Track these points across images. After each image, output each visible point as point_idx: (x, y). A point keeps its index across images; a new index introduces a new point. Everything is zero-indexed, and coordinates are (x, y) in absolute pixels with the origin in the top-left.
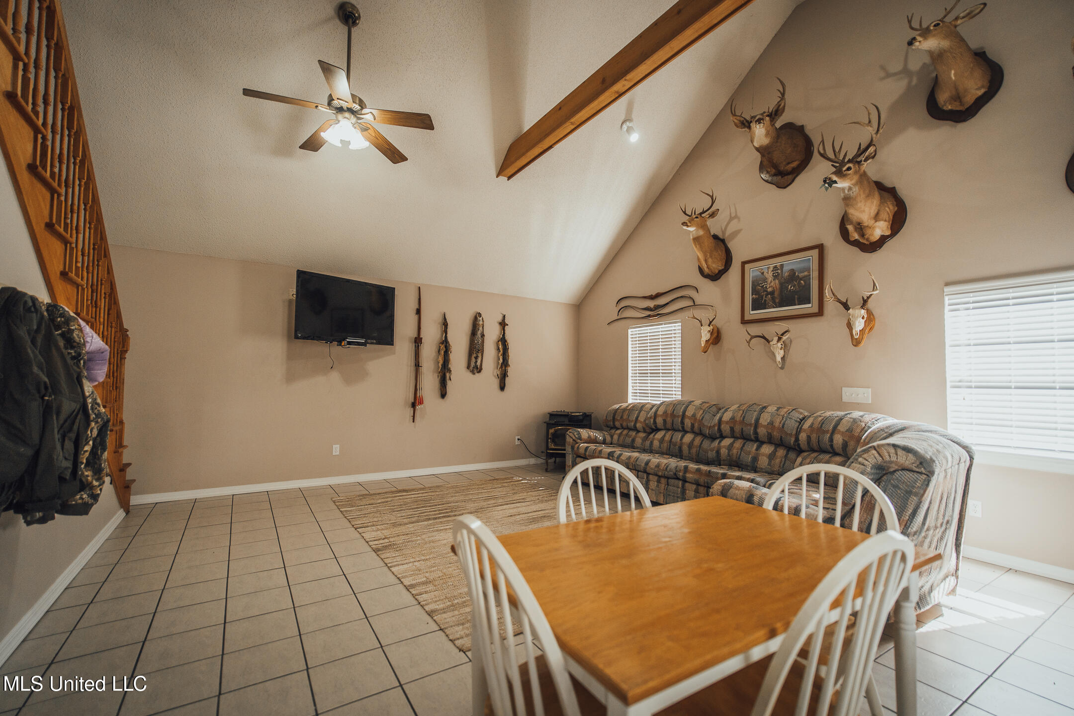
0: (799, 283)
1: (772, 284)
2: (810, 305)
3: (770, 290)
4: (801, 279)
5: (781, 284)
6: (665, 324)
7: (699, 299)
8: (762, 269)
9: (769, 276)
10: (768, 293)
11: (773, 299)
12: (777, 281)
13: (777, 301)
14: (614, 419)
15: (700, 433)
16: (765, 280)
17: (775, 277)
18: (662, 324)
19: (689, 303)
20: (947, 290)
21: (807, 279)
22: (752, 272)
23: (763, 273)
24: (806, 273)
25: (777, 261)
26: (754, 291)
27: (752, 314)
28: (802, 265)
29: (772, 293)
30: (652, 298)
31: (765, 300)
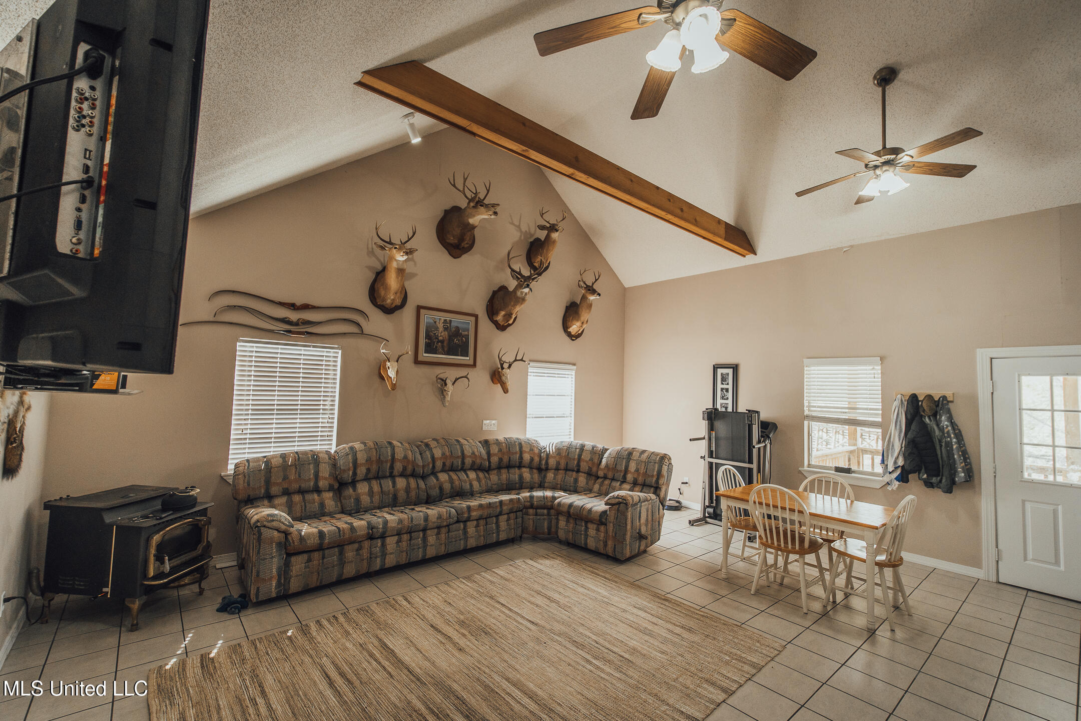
0: (462, 339)
1: (443, 334)
2: (468, 358)
3: (441, 338)
4: (463, 336)
5: (450, 336)
6: (314, 347)
7: (368, 327)
8: (435, 318)
9: (441, 326)
10: (439, 341)
11: (443, 347)
12: (446, 333)
13: (446, 349)
14: (268, 482)
15: (414, 475)
16: (437, 329)
17: (446, 329)
18: (309, 346)
19: (352, 329)
20: (532, 364)
21: (467, 337)
22: (427, 318)
23: (435, 322)
24: (466, 333)
25: (448, 317)
26: (428, 336)
27: (425, 356)
28: (465, 326)
29: (442, 342)
30: (292, 306)
31: (436, 347)
